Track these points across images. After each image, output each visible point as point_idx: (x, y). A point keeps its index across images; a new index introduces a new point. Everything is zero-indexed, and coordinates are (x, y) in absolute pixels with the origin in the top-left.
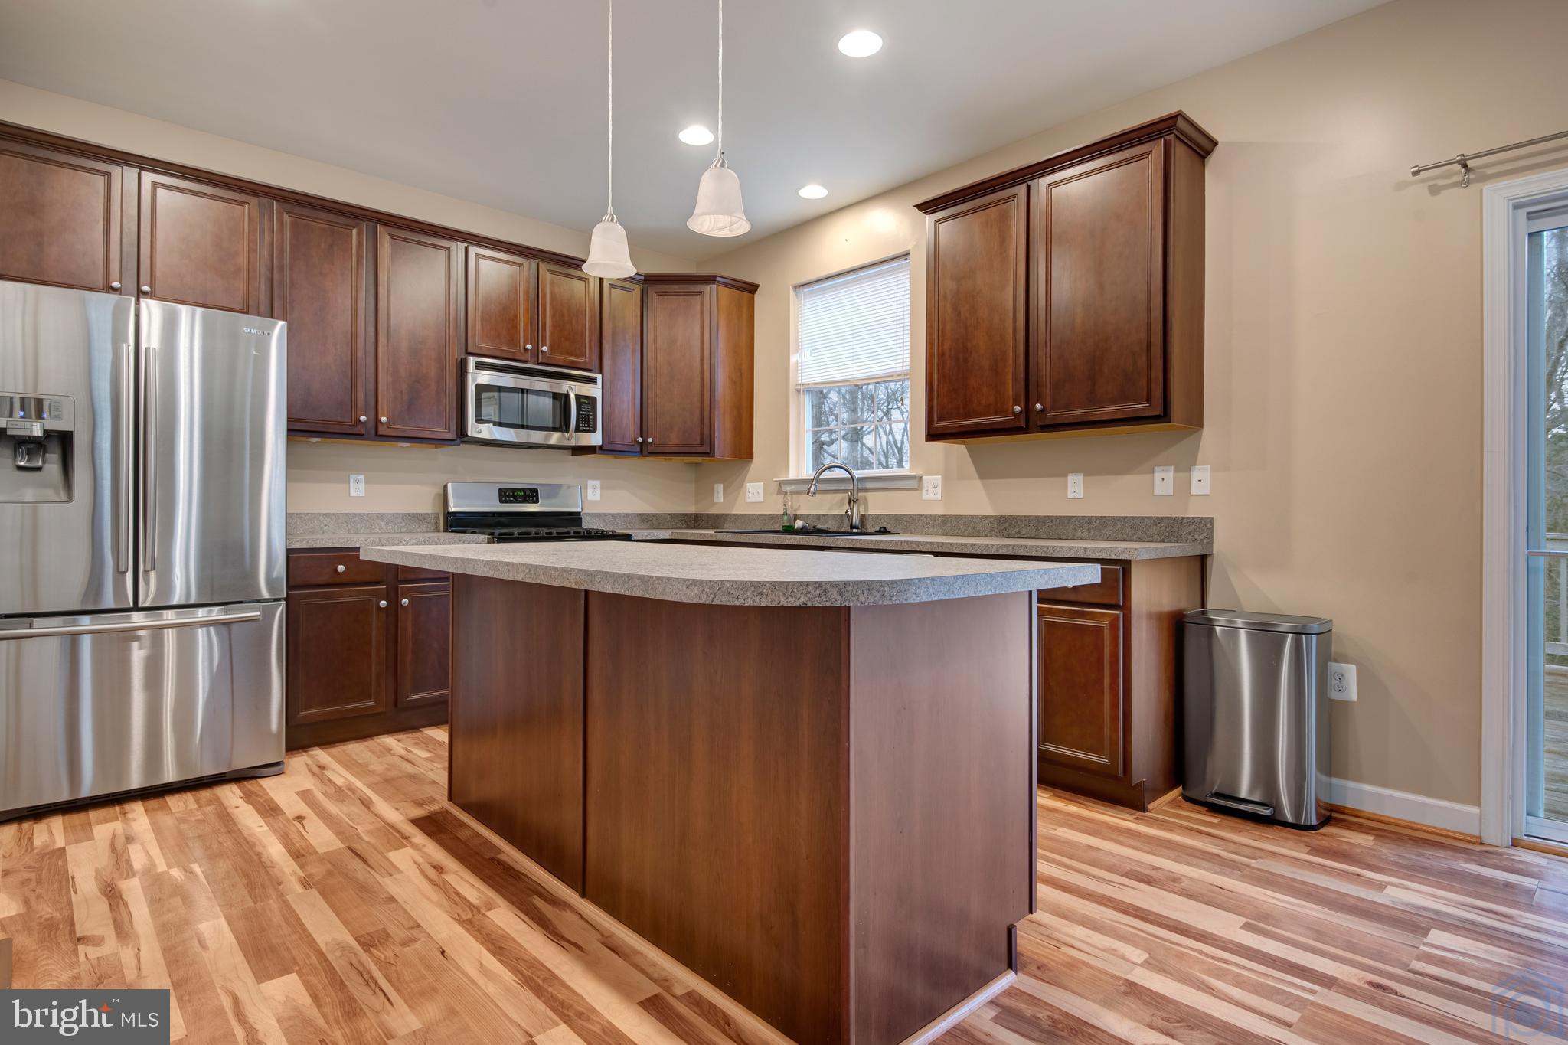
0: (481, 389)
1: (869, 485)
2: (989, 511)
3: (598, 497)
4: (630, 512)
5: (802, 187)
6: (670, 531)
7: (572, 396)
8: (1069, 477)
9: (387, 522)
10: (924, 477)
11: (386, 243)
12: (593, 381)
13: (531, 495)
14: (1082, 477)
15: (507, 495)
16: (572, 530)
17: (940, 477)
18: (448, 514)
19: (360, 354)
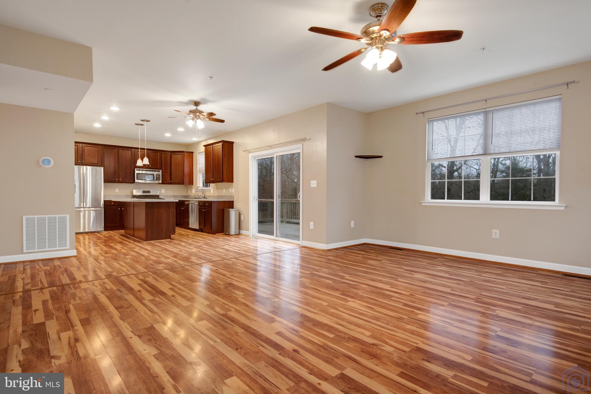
3: (164, 192)
11: (120, 150)
12: (160, 171)
13: (149, 192)
15: (144, 192)
18: (133, 195)
19: (116, 169)
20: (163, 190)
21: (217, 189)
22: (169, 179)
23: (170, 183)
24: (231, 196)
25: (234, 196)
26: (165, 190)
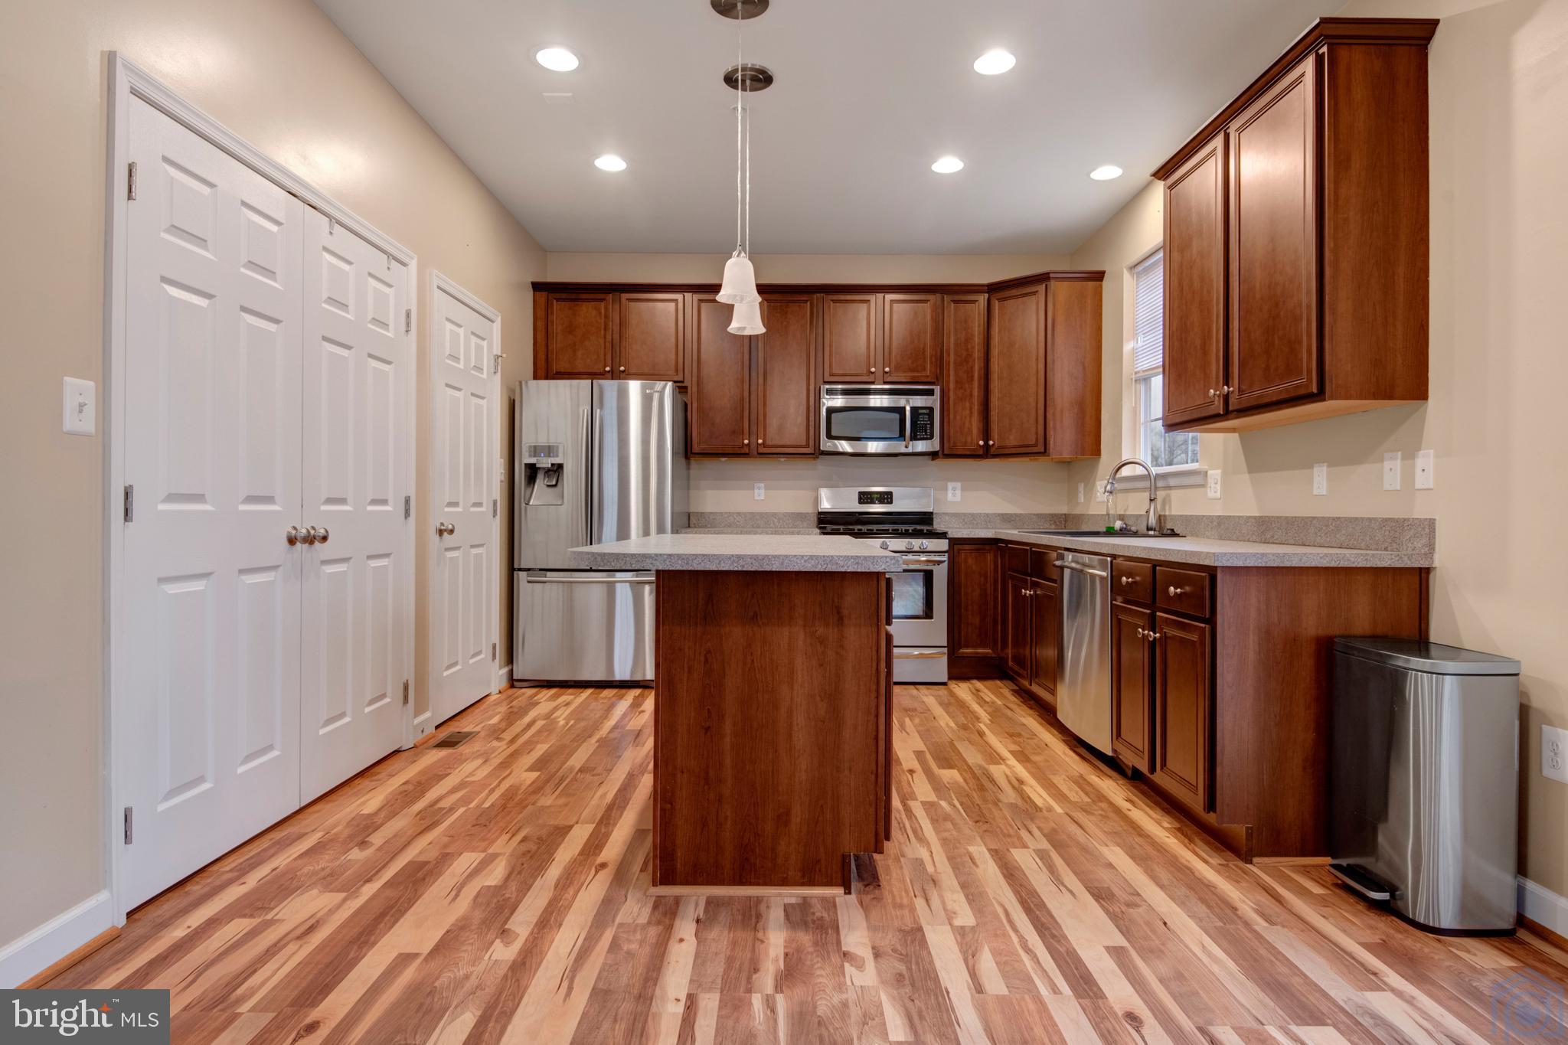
0: (831, 411)
1: (1172, 482)
2: (1254, 512)
4: (990, 512)
5: (1094, 170)
6: (993, 531)
7: (908, 408)
8: (1315, 469)
9: (779, 519)
10: (1210, 472)
12: (931, 393)
14: (1325, 468)
16: (925, 528)
17: (1220, 471)
20: (954, 489)
21: (1250, 471)
22: (975, 431)
23: (981, 452)
24: (1396, 528)
25: (1432, 523)
26: (963, 489)
